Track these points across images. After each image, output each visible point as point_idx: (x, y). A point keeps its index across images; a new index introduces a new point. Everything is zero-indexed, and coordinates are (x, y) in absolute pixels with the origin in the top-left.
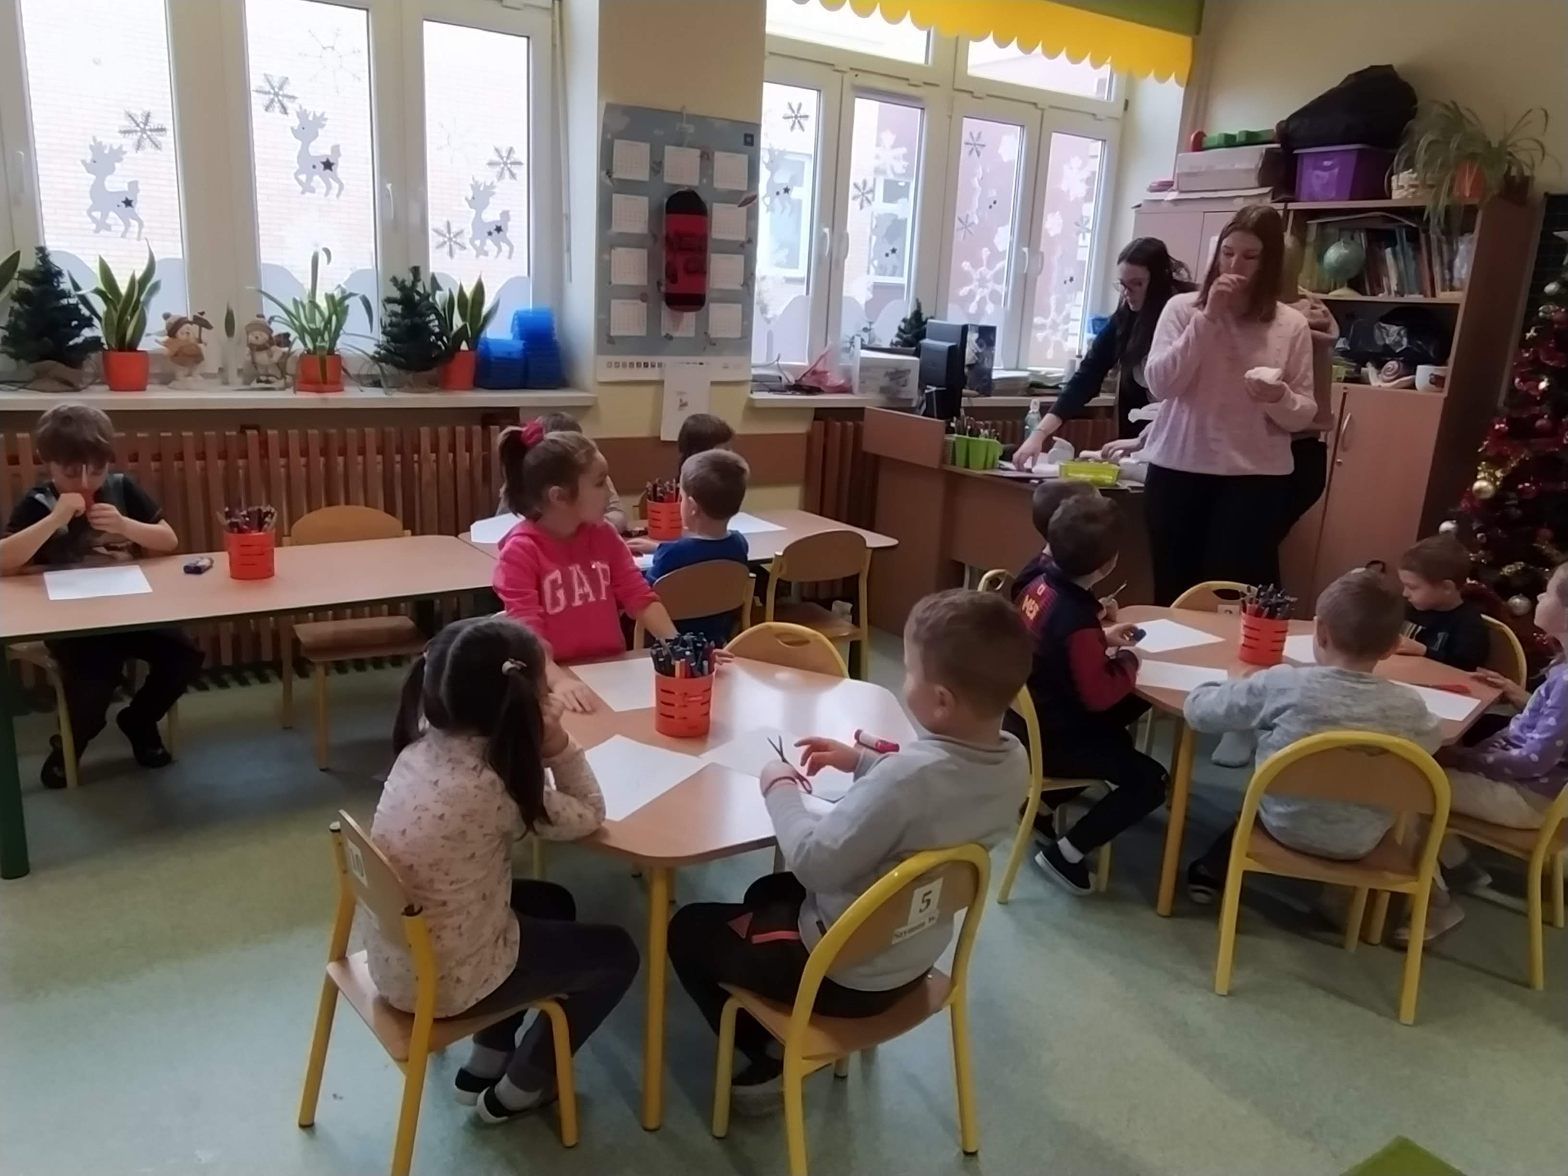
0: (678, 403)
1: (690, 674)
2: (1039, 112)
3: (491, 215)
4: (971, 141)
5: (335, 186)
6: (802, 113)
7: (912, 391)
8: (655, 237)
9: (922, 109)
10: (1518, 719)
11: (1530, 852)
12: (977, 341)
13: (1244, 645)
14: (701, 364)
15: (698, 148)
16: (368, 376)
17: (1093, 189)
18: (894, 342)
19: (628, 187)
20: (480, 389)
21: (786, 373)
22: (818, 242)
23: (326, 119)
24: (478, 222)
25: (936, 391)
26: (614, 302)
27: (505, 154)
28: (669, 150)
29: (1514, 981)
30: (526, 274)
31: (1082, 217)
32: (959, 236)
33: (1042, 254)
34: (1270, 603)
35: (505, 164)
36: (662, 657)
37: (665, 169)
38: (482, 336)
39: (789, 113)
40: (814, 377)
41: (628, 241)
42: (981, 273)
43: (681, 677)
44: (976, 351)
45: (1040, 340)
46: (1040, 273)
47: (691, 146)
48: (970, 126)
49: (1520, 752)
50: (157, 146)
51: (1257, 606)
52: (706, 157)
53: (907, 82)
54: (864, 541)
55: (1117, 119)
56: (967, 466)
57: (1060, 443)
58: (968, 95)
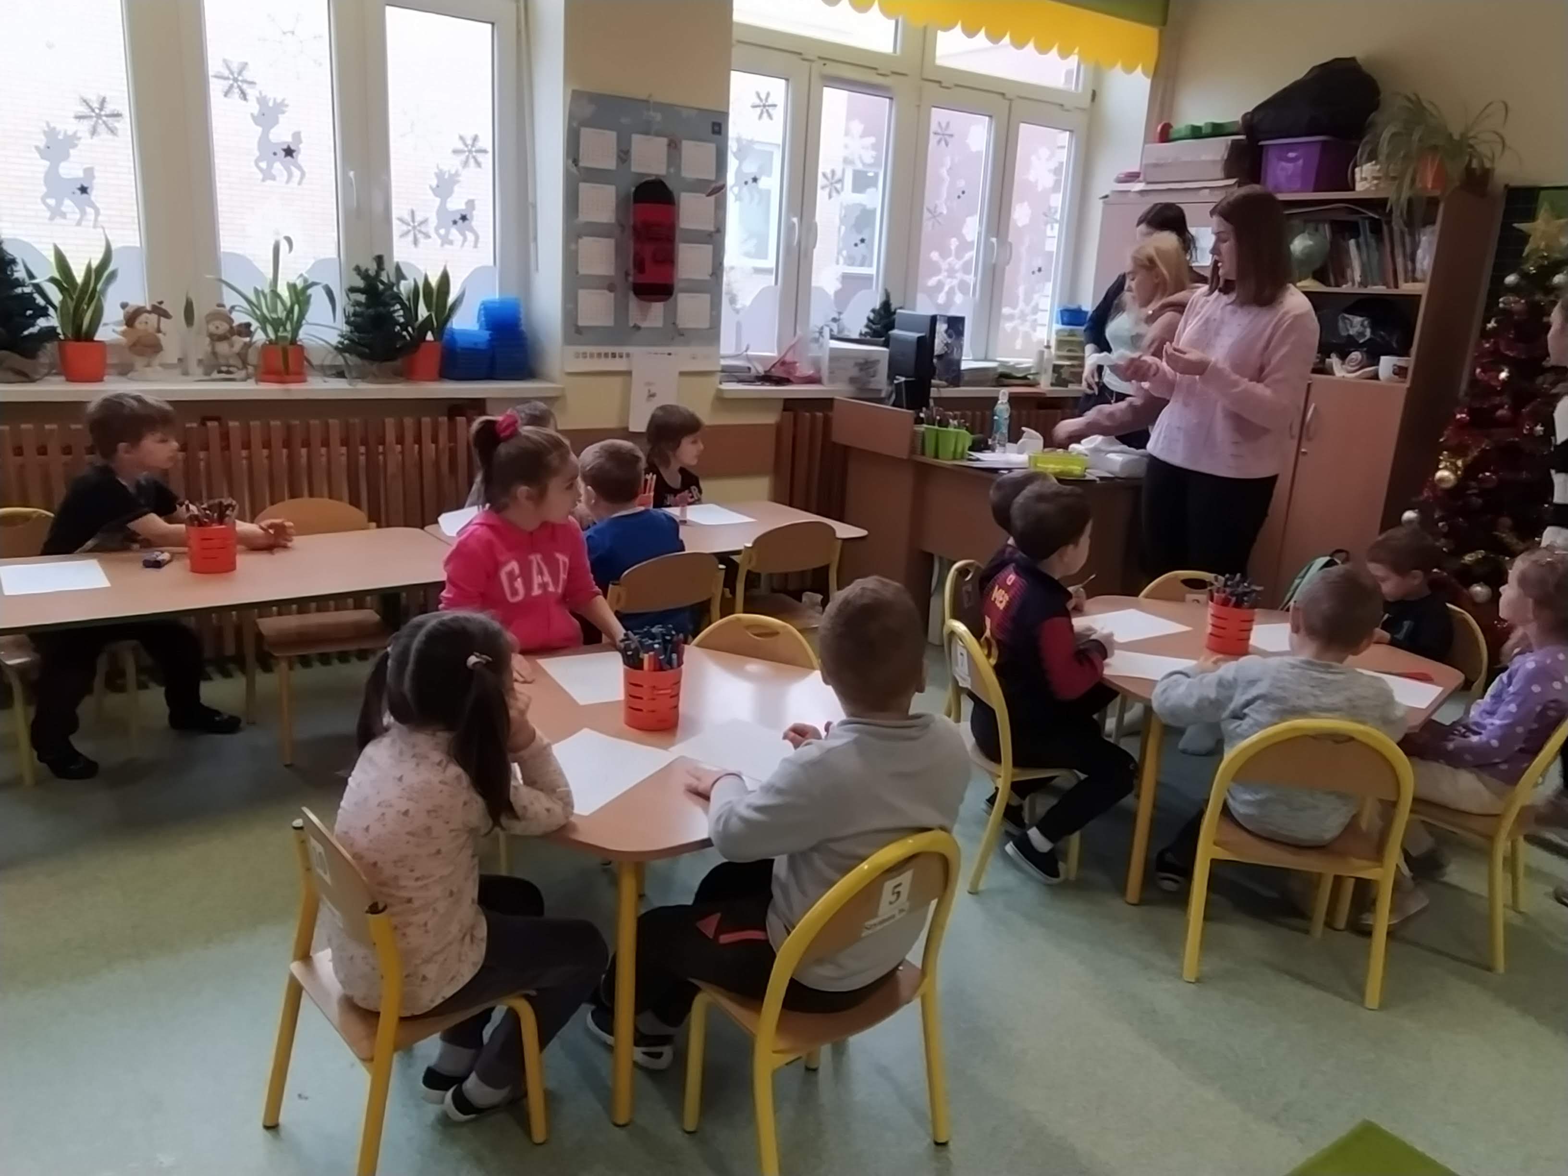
0: (646, 394)
1: (659, 667)
2: (1007, 102)
3: (456, 204)
4: (939, 131)
5: (297, 173)
6: (770, 102)
7: (881, 381)
8: (622, 226)
9: (891, 98)
11: (1492, 839)
12: (946, 332)
13: (1211, 634)
14: (670, 354)
15: (666, 137)
16: (332, 367)
17: (1061, 180)
18: (863, 332)
19: (595, 176)
20: (446, 380)
21: (755, 364)
22: (786, 231)
23: (287, 106)
24: (442, 211)
25: (905, 382)
26: (582, 294)
27: (469, 142)
28: (636, 138)
29: (1474, 964)
30: (491, 263)
31: (1050, 208)
32: (928, 225)
33: (1011, 244)
34: (1236, 593)
35: (470, 151)
36: (631, 650)
37: (633, 157)
38: (449, 325)
39: (758, 102)
40: (783, 367)
41: (596, 230)
42: (949, 264)
43: (649, 670)
44: (945, 342)
45: (1009, 330)
46: (1008, 263)
47: (658, 134)
48: (938, 116)
50: (113, 131)
51: (1223, 595)
52: (674, 146)
53: (875, 71)
54: (833, 531)
55: (1083, 110)
56: (937, 457)
57: (1028, 432)
58: (936, 85)
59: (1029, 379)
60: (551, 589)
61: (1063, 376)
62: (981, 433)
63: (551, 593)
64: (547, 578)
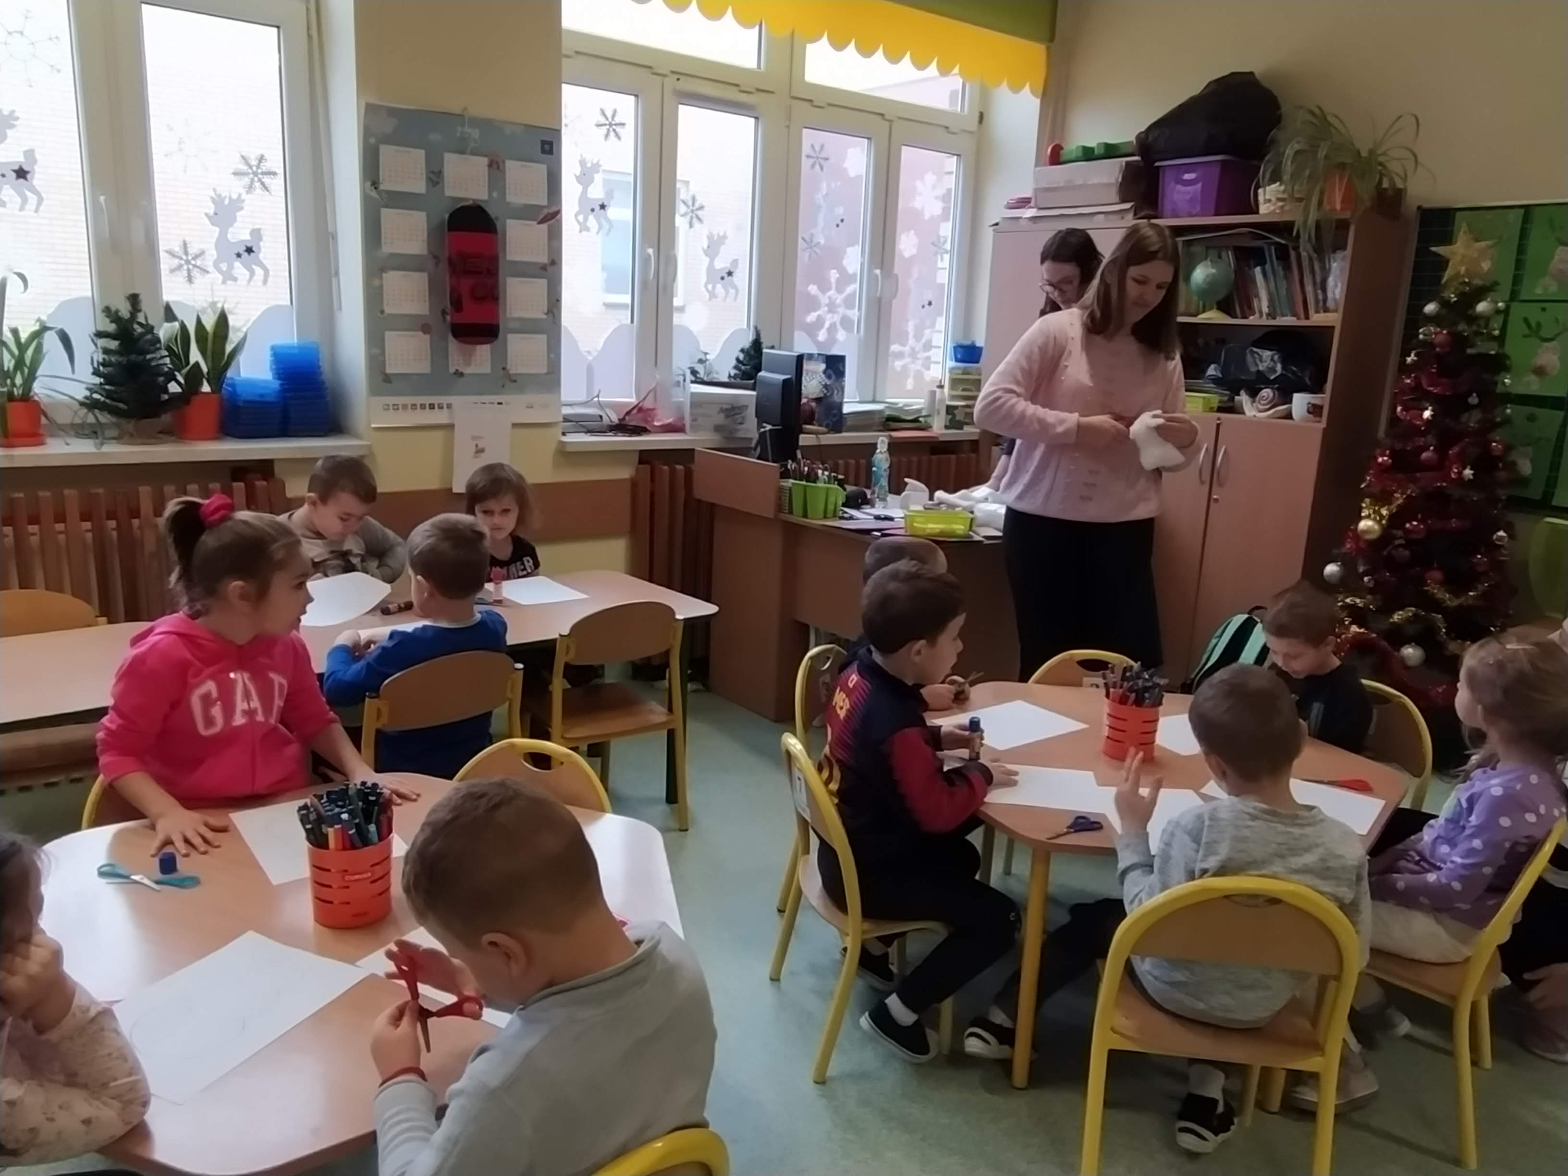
0: (474, 449)
1: (349, 845)
2: (887, 123)
3: (240, 234)
4: (813, 154)
5: (33, 198)
6: (617, 120)
7: (749, 429)
8: (436, 258)
9: (756, 118)
10: (1432, 826)
11: (1454, 998)
12: (825, 372)
13: (1108, 737)
14: (500, 403)
15: (486, 156)
16: (83, 426)
17: (950, 208)
18: (732, 374)
19: (401, 200)
20: (229, 438)
21: (607, 410)
22: (641, 262)
23: (17, 119)
24: (222, 242)
25: (770, 430)
26: (389, 335)
27: (254, 163)
28: (449, 157)
30: (289, 303)
31: (939, 237)
32: (803, 257)
33: (896, 277)
34: (1136, 688)
35: (255, 174)
36: (310, 823)
37: (446, 180)
38: (230, 374)
39: (603, 120)
40: (640, 415)
41: (404, 263)
42: (830, 298)
43: (337, 850)
44: (823, 383)
45: (898, 369)
46: (895, 296)
47: (475, 153)
48: (810, 138)
49: (1438, 878)
51: (1121, 691)
52: (495, 166)
53: (736, 88)
55: (971, 132)
56: (805, 516)
57: (912, 484)
58: (807, 104)
59: (920, 422)
60: (260, 718)
61: (958, 418)
62: (856, 485)
63: (260, 723)
64: (255, 703)
